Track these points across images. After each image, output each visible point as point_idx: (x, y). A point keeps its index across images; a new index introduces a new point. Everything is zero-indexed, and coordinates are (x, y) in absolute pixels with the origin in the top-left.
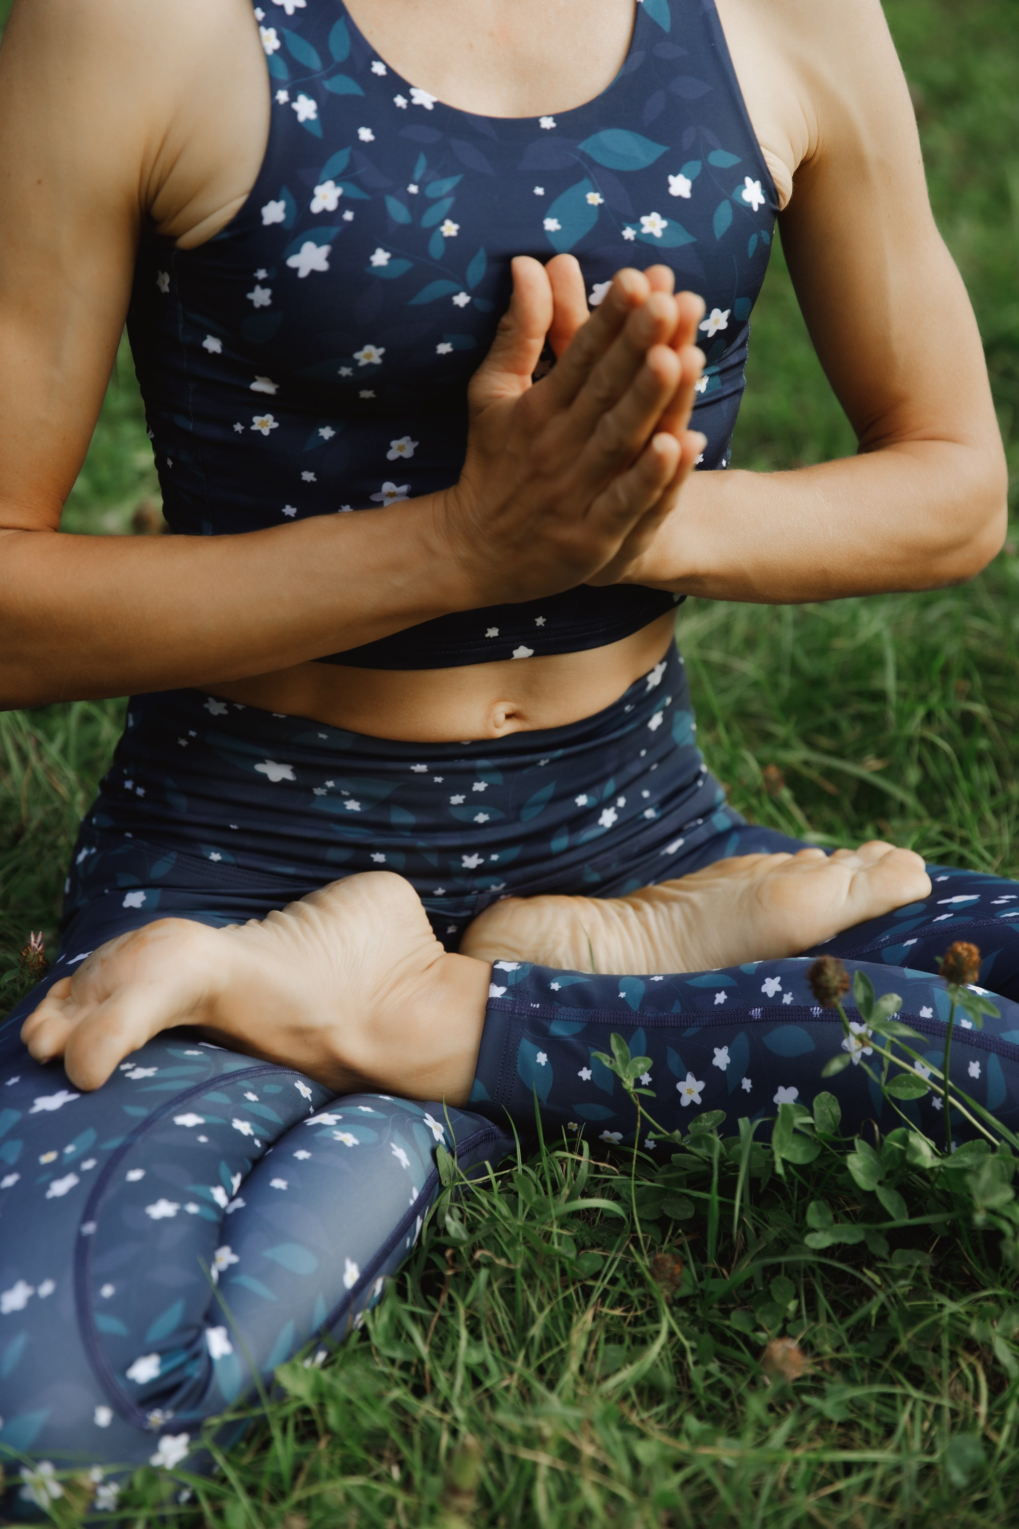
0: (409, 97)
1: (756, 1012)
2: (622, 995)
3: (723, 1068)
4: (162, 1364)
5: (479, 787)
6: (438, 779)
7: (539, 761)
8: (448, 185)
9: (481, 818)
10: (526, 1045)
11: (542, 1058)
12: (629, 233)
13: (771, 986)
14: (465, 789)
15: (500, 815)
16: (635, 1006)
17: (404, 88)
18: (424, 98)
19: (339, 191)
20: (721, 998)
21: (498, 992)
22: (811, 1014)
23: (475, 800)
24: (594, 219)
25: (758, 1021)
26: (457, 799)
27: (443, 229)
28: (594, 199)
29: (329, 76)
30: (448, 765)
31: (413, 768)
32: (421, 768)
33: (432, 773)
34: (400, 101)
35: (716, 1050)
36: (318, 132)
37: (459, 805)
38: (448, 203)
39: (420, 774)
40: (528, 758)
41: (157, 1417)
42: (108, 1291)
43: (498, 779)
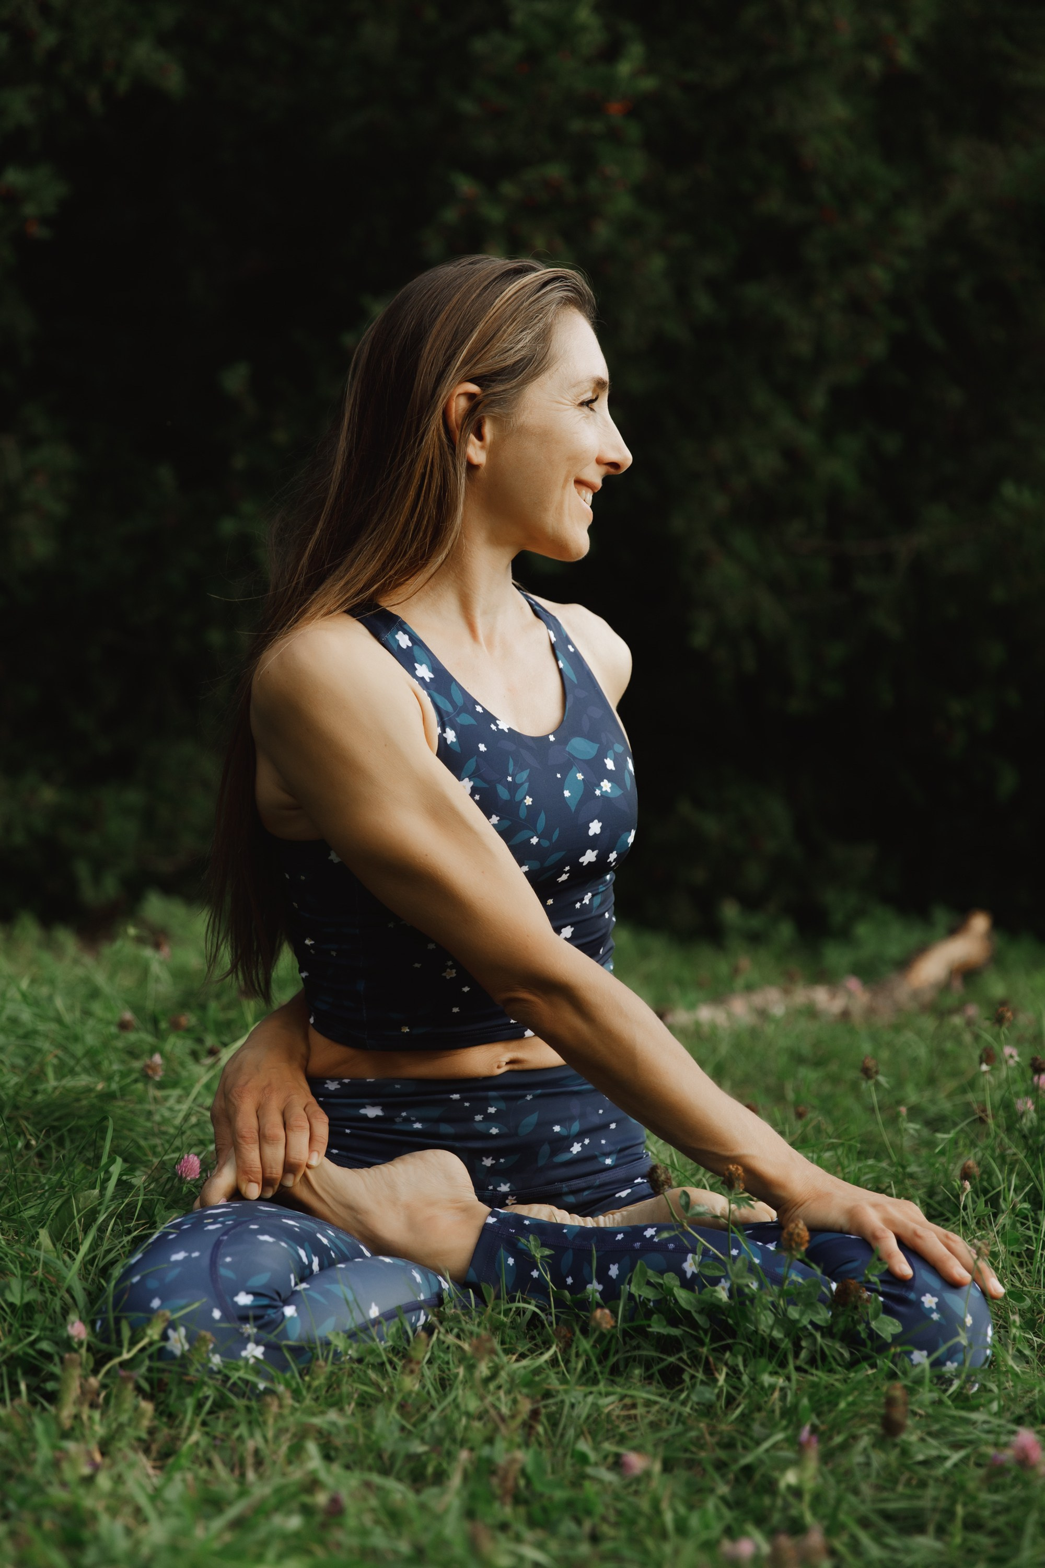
0: (497, 725)
1: (637, 1245)
2: (565, 1231)
3: (614, 1277)
4: (253, 1301)
5: (492, 1110)
6: (467, 1104)
7: (526, 1096)
8: (524, 775)
9: (494, 1131)
10: (502, 1252)
11: (511, 1261)
12: (598, 792)
13: (650, 1232)
14: (484, 1112)
15: (505, 1130)
16: (570, 1238)
17: (493, 719)
18: (504, 725)
19: (472, 783)
20: (620, 1237)
21: (491, 1220)
22: (668, 1248)
23: (488, 1118)
24: (582, 786)
25: (638, 1250)
26: (479, 1118)
27: (525, 801)
28: (580, 776)
29: (458, 714)
30: (472, 1094)
31: (451, 1096)
32: (456, 1096)
33: (463, 1100)
34: (493, 727)
35: (611, 1266)
36: (458, 749)
37: (480, 1121)
38: (526, 785)
39: (456, 1100)
40: (520, 1093)
41: (249, 1329)
42: (228, 1259)
43: (503, 1105)
